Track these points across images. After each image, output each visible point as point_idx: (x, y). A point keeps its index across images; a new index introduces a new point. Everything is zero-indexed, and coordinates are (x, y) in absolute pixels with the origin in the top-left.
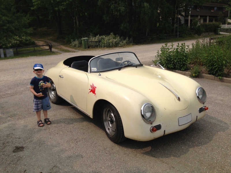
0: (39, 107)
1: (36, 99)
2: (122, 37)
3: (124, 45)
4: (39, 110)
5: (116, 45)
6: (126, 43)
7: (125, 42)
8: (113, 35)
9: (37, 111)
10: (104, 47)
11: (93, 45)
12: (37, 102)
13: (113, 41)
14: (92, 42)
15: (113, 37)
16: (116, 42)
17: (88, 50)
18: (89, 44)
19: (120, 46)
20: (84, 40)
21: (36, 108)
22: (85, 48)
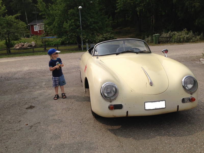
0: (57, 84)
1: (54, 77)
2: (197, 32)
3: (197, 40)
4: (57, 86)
5: (188, 41)
6: (200, 38)
7: (198, 37)
8: (186, 31)
9: (55, 86)
10: (175, 42)
11: (164, 41)
12: (55, 79)
13: (184, 37)
14: (163, 37)
15: (186, 33)
16: (188, 37)
17: (157, 45)
18: (160, 40)
19: (192, 41)
20: (155, 36)
21: (55, 84)
22: (156, 43)
